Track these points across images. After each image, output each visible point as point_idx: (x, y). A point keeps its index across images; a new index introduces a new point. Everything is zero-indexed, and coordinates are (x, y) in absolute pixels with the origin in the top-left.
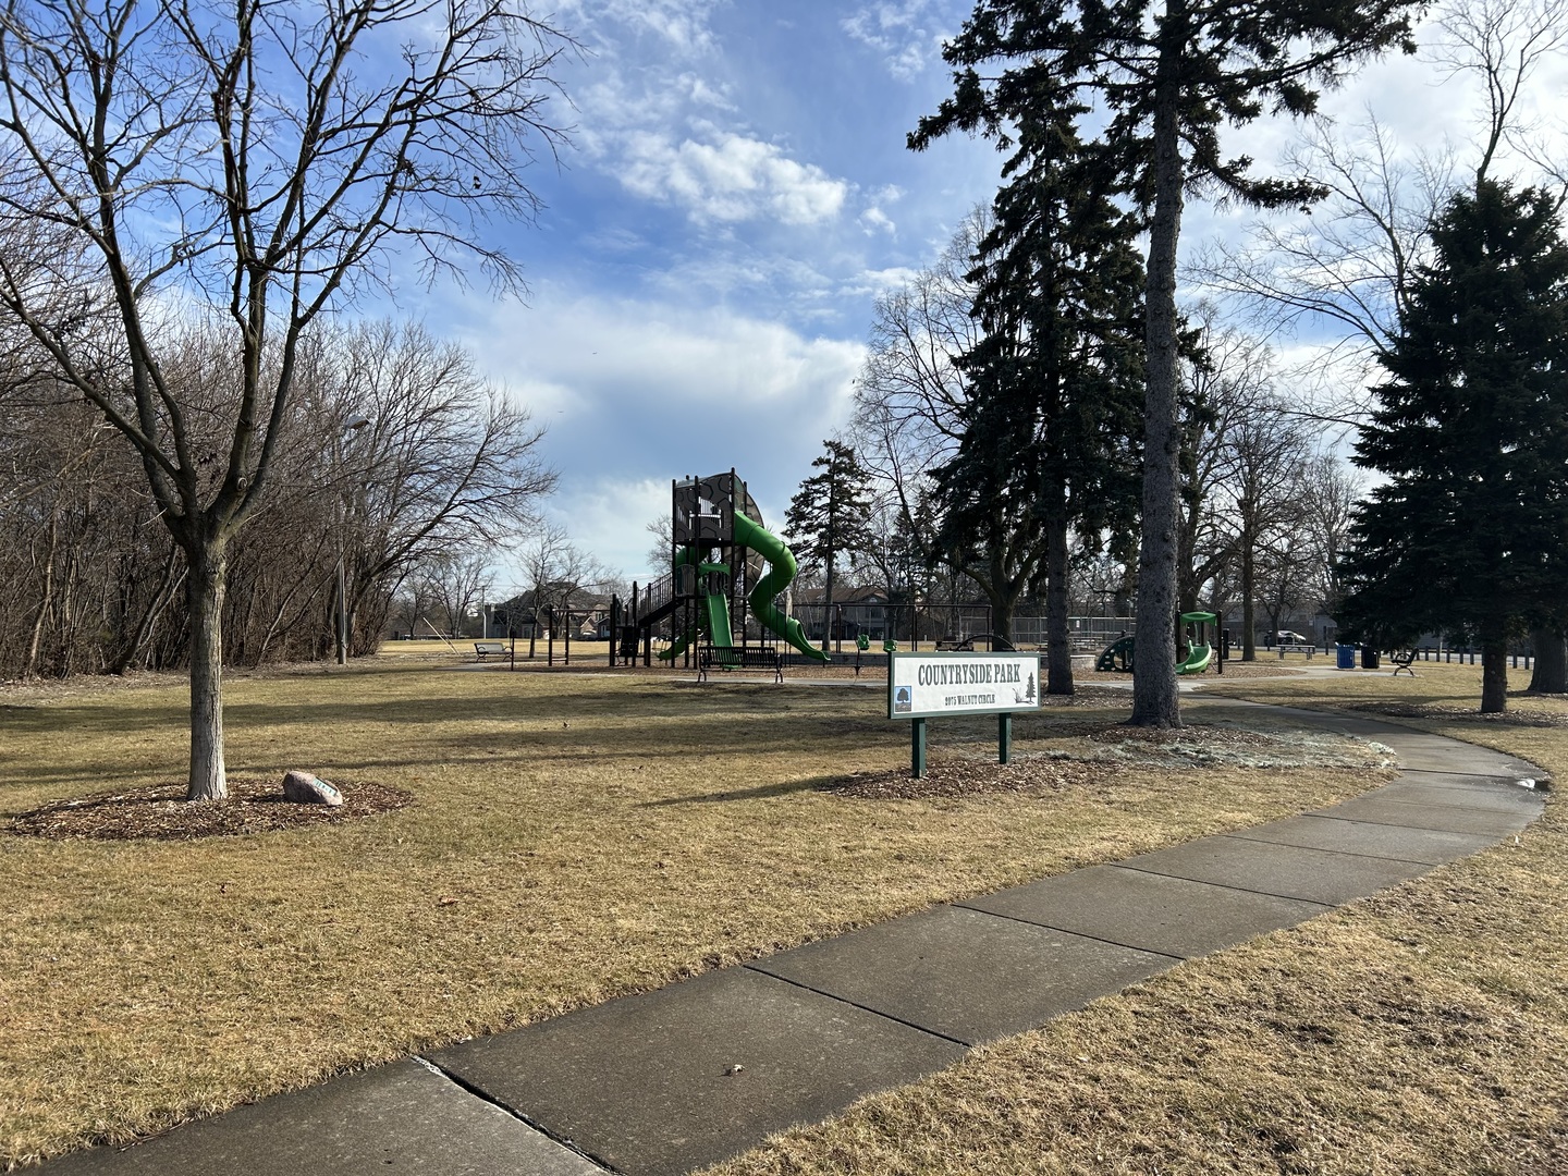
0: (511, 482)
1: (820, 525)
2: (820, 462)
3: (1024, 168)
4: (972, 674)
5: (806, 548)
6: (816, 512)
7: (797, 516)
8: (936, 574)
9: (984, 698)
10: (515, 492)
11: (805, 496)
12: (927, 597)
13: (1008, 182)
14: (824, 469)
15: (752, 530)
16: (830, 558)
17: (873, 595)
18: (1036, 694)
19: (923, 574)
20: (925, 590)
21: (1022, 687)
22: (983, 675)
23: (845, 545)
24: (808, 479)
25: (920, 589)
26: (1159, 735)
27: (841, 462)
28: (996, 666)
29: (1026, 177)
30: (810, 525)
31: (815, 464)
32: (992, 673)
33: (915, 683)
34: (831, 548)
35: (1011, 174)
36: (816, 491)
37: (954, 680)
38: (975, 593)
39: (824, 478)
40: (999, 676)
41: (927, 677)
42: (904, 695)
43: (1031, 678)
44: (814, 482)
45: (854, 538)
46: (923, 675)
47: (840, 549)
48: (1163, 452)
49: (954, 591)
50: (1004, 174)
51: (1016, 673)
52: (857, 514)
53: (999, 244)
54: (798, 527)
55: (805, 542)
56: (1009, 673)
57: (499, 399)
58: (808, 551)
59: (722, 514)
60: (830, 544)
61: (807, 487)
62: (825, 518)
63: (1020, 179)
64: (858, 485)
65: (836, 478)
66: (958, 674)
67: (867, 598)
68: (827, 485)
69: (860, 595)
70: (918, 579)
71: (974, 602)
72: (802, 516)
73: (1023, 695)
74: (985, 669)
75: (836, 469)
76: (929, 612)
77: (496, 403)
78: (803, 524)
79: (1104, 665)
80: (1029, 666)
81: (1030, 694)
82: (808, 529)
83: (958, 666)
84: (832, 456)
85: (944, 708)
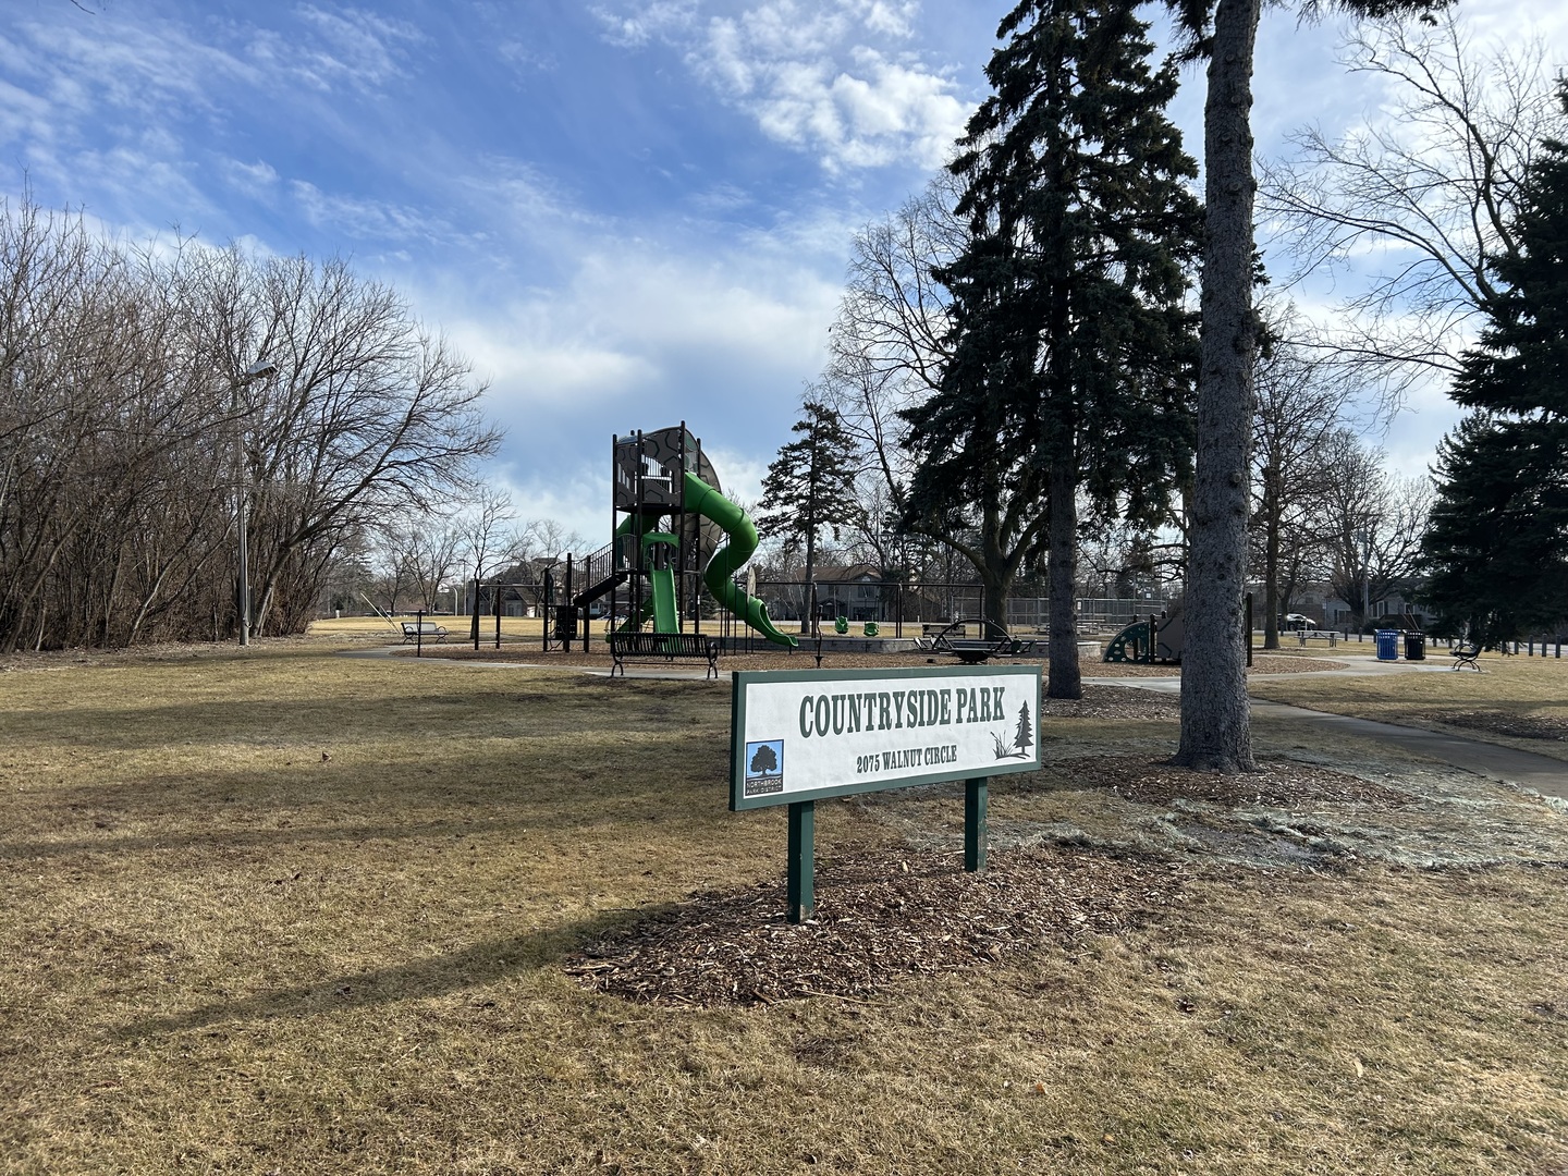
0: (444, 440)
1: (800, 496)
2: (801, 426)
3: (1025, 26)
4: (912, 708)
5: (785, 520)
6: (796, 481)
7: (774, 485)
8: (932, 553)
9: (936, 754)
10: (451, 452)
11: (784, 463)
12: (922, 575)
13: (1005, 44)
14: (806, 434)
15: (706, 494)
16: (811, 533)
17: (865, 574)
18: (1033, 740)
19: (918, 552)
20: (920, 569)
21: (1008, 729)
22: (934, 711)
23: (826, 518)
24: (787, 445)
25: (914, 568)
26: (1226, 788)
27: (824, 427)
28: (960, 692)
29: (1028, 36)
30: (790, 496)
31: (795, 428)
32: (953, 706)
33: (791, 734)
34: (812, 521)
35: (1010, 33)
36: (796, 459)
37: (876, 721)
38: (971, 572)
39: (805, 444)
40: (965, 711)
41: (819, 720)
42: (767, 757)
43: (1024, 712)
44: (793, 448)
45: (837, 510)
46: (810, 717)
47: (820, 522)
48: (1229, 351)
49: (950, 571)
50: (1001, 34)
51: (998, 705)
52: (839, 485)
53: (993, 125)
54: (776, 498)
55: (784, 514)
56: (985, 704)
57: (434, 348)
58: (786, 524)
59: (673, 477)
60: (811, 516)
61: (785, 454)
62: (804, 488)
63: (1020, 38)
64: (840, 452)
65: (818, 444)
66: (884, 711)
67: (860, 577)
68: (807, 451)
69: (852, 574)
70: (913, 558)
71: (970, 582)
72: (781, 486)
73: (1009, 741)
74: (938, 699)
75: (818, 434)
76: (923, 592)
77: (431, 352)
78: (782, 494)
79: (1113, 655)
80: (1021, 688)
81: (1022, 740)
82: (787, 501)
83: (884, 696)
84: (814, 420)
85: (855, 779)
